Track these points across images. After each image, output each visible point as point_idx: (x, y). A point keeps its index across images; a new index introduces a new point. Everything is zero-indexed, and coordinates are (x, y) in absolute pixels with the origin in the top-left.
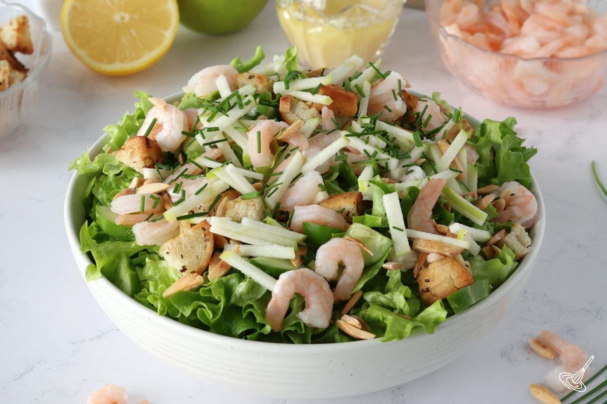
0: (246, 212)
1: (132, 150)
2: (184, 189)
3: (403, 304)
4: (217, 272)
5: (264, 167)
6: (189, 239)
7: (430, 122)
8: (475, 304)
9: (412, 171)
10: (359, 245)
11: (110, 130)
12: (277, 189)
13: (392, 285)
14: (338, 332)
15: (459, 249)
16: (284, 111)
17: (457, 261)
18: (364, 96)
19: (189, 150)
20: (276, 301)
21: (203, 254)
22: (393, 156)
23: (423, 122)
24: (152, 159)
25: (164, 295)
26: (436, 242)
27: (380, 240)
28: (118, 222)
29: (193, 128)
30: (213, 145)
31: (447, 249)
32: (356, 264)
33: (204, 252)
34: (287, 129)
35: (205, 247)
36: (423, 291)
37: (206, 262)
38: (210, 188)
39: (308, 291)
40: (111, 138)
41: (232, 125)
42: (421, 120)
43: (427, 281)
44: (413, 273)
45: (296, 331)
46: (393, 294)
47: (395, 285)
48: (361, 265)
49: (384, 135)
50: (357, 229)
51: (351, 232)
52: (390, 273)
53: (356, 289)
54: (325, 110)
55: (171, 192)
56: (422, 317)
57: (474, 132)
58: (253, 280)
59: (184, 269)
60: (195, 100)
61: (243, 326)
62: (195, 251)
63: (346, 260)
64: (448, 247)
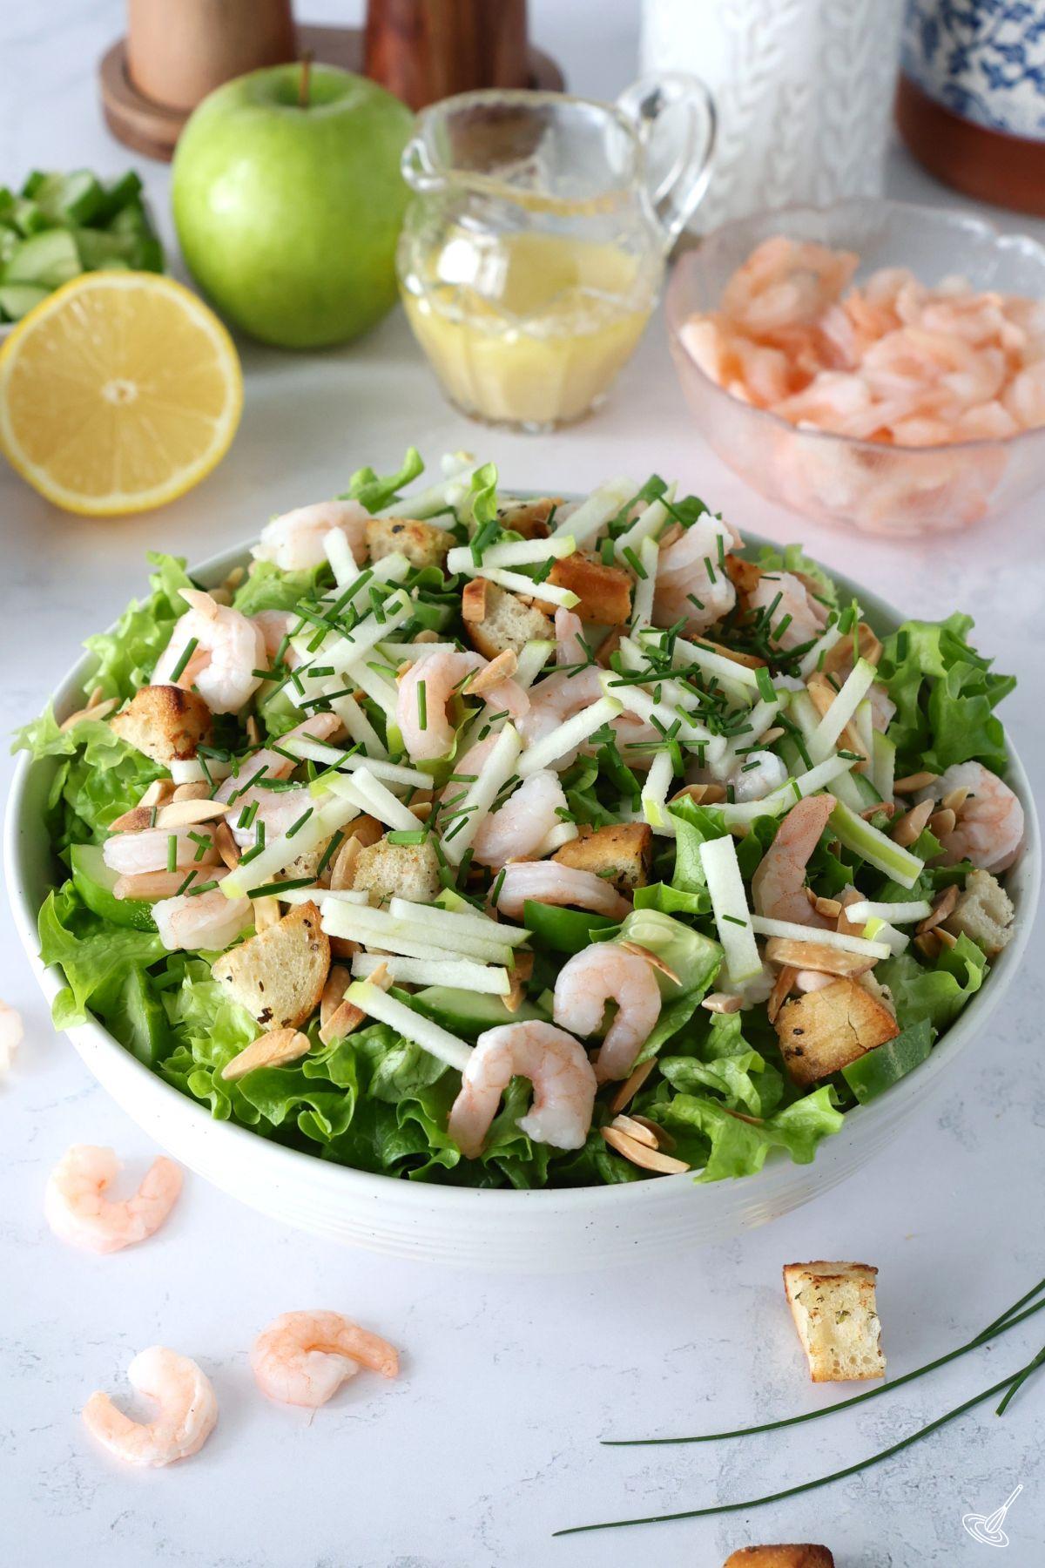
0: (400, 877)
1: (145, 717)
2: (262, 819)
3: (747, 1093)
4: (340, 1025)
5: (435, 761)
6: (276, 947)
7: (788, 630)
8: (904, 1077)
9: (758, 763)
10: (651, 964)
11: (97, 647)
12: (466, 820)
13: (720, 1040)
14: (606, 1150)
15: (868, 962)
16: (473, 618)
17: (863, 986)
18: (645, 577)
19: (269, 709)
20: (471, 1097)
21: (307, 980)
22: (714, 733)
23: (773, 629)
24: (190, 736)
25: (226, 1074)
26: (819, 948)
27: (694, 945)
28: (121, 892)
29: (277, 661)
30: (323, 704)
31: (841, 963)
32: (643, 1004)
33: (310, 975)
34: (484, 671)
35: (313, 963)
36: (789, 1052)
37: (313, 998)
38: (319, 818)
39: (540, 1071)
40: (101, 662)
41: (362, 659)
42: (768, 625)
43: (799, 1032)
44: (766, 1014)
45: (515, 1158)
46: (724, 1064)
47: (729, 1042)
48: (657, 1005)
49: (694, 677)
50: (644, 924)
51: (631, 931)
52: (717, 1019)
53: (643, 1055)
54: (560, 616)
55: (233, 822)
56: (789, 1119)
57: (883, 651)
58: (418, 1045)
59: (267, 1016)
60: (280, 589)
61: (399, 1146)
62: (291, 973)
63: (622, 995)
64: (844, 957)
